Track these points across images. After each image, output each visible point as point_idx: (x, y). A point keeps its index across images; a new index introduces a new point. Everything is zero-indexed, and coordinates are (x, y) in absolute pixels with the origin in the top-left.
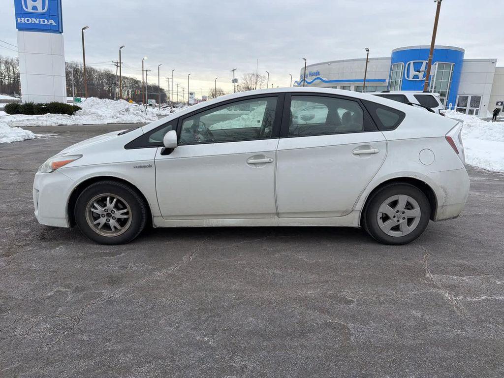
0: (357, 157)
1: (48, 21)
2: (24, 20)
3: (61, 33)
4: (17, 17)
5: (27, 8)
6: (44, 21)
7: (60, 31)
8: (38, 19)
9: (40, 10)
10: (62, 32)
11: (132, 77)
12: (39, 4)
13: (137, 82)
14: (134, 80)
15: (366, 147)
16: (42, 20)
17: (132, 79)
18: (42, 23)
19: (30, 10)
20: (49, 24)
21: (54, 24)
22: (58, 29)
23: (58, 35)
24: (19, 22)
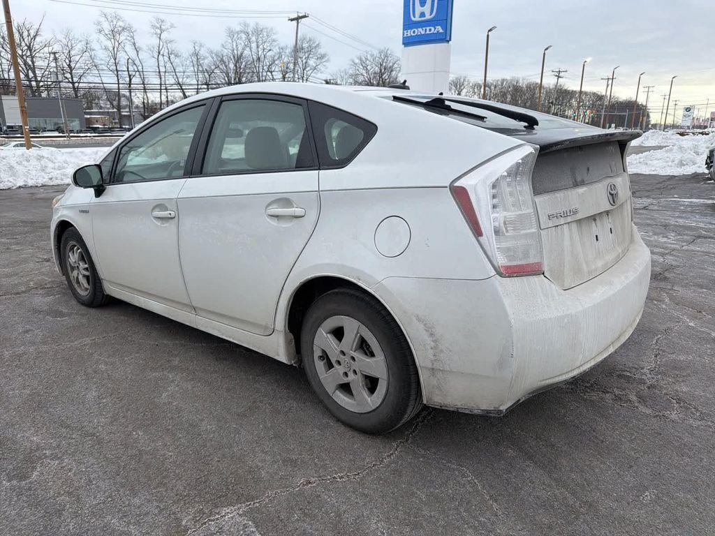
0: (274, 222)
1: (435, 28)
2: (410, 33)
3: (448, 41)
4: (404, 29)
5: (414, 17)
6: (430, 30)
7: (448, 39)
8: (424, 29)
9: (428, 17)
10: (450, 40)
11: (595, 91)
12: (427, 9)
13: (601, 98)
14: (597, 94)
15: (285, 201)
16: (428, 28)
17: (594, 94)
18: (428, 32)
19: (417, 18)
20: (436, 32)
21: (441, 31)
22: (445, 38)
23: (446, 44)
24: (405, 35)
